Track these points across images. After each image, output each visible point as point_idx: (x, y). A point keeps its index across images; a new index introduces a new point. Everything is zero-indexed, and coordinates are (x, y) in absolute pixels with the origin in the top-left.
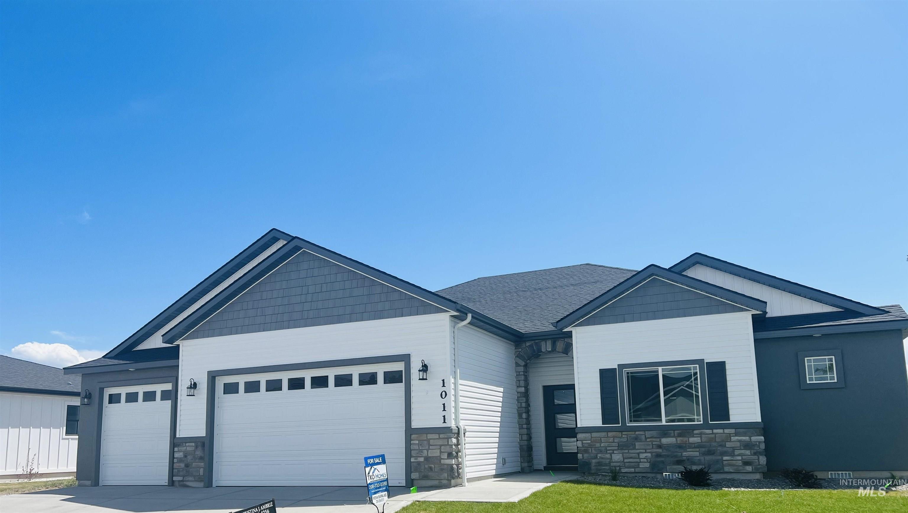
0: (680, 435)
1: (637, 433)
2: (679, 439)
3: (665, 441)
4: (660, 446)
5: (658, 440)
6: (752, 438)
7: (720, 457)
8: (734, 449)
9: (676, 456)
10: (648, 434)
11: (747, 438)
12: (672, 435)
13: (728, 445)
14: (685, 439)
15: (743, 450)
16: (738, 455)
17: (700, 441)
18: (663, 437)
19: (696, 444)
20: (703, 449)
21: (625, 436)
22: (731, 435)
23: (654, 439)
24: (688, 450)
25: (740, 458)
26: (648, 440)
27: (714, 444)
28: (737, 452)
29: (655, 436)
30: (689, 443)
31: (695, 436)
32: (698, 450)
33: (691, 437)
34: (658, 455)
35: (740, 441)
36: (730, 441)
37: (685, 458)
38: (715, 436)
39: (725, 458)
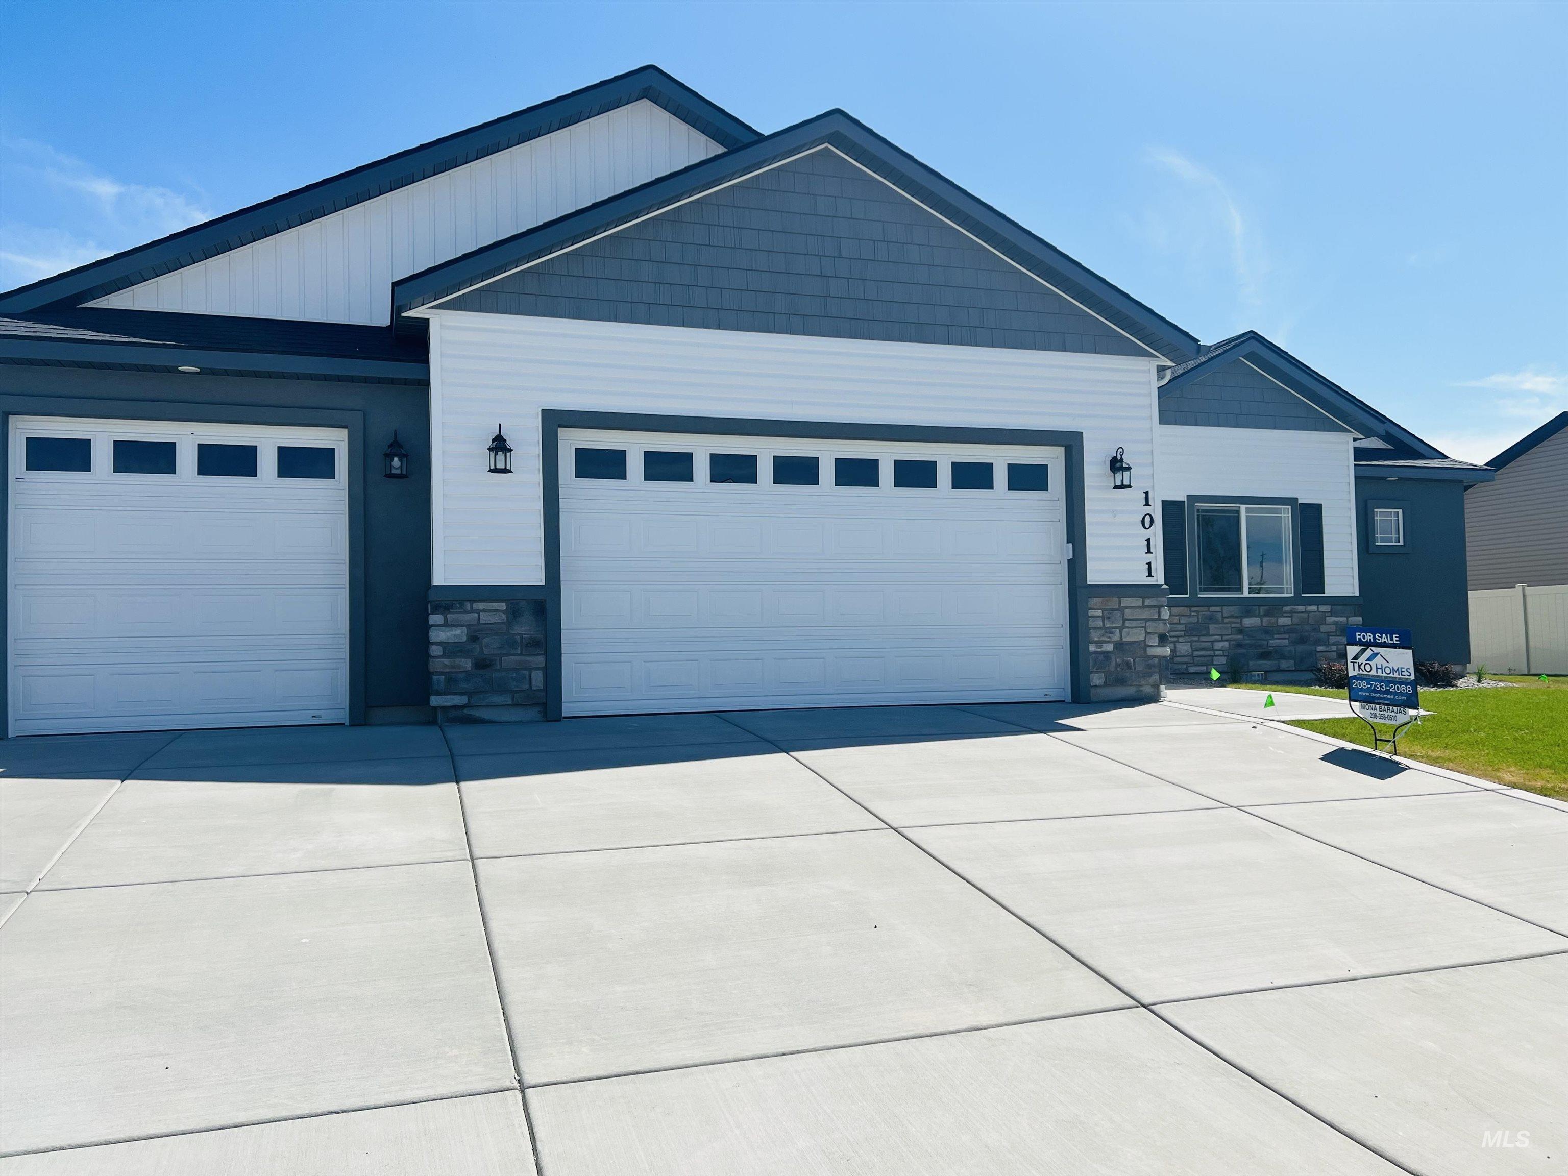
0: (1267, 614)
1: (1212, 609)
2: (1265, 619)
3: (1248, 622)
4: (1242, 630)
5: (1239, 620)
6: (1350, 619)
7: (1313, 648)
8: (1328, 634)
9: (1260, 646)
10: (1227, 611)
11: (1343, 619)
12: (1257, 612)
13: (1324, 629)
14: (1273, 620)
15: (1338, 636)
16: (1333, 644)
17: (1290, 623)
18: (1245, 617)
19: (1286, 628)
20: (1294, 635)
21: (1195, 614)
22: (1327, 614)
23: (1234, 620)
24: (1276, 636)
25: (1334, 648)
26: (1226, 620)
27: (1307, 627)
28: (1333, 639)
29: (1236, 615)
30: (1277, 626)
31: (1284, 615)
32: (1287, 636)
33: (1281, 617)
34: (1239, 645)
35: (1336, 623)
36: (1325, 624)
37: (1272, 648)
38: (1308, 615)
39: (1320, 648)
